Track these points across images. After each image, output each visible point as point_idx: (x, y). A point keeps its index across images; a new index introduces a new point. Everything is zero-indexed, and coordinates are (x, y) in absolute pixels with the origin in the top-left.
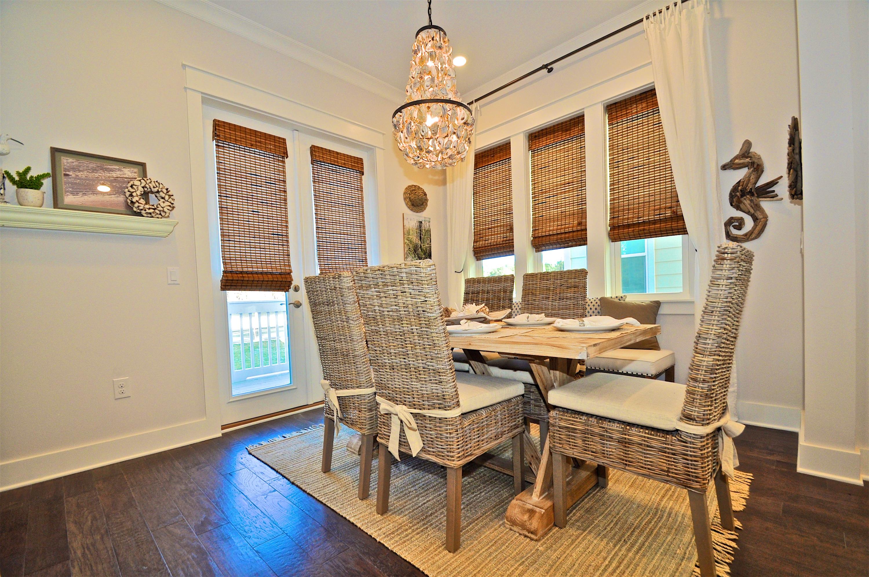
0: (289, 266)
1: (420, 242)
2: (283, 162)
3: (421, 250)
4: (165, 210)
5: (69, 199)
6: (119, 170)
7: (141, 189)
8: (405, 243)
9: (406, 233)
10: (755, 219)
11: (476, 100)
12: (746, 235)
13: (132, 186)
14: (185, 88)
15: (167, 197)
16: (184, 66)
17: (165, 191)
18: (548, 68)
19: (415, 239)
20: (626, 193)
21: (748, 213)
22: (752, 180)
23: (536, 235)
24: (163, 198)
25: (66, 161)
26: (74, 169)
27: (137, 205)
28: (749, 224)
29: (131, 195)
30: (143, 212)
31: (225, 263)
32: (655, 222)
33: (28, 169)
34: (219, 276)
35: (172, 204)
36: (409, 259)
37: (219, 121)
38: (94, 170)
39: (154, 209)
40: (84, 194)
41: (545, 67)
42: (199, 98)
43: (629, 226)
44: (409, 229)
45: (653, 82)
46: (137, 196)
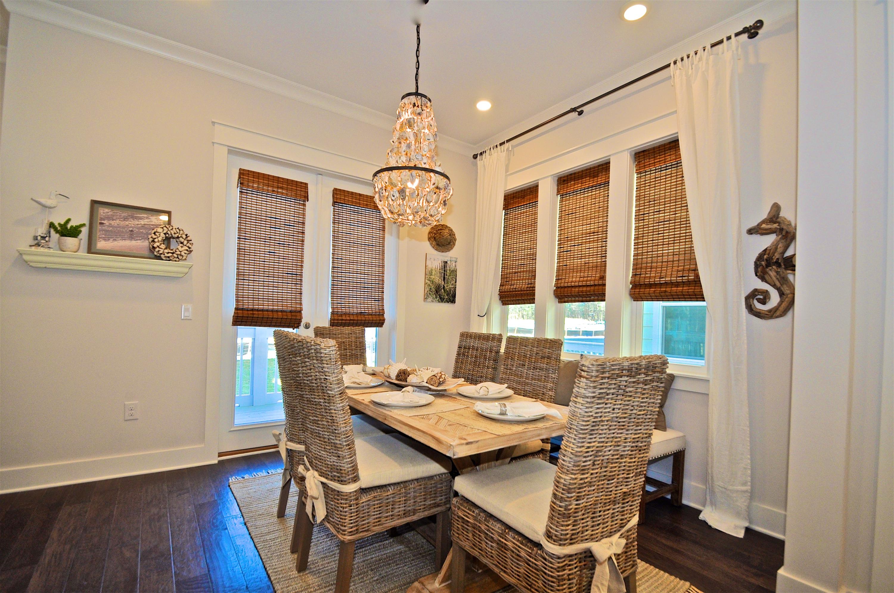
0: (301, 304)
1: (443, 283)
2: (304, 205)
3: (444, 290)
4: (183, 253)
5: (101, 245)
6: (147, 218)
7: (162, 235)
8: (425, 284)
9: (428, 273)
10: (782, 294)
11: (508, 141)
12: (770, 311)
13: (154, 233)
14: (213, 143)
15: (185, 242)
16: (213, 123)
17: (184, 236)
18: (578, 110)
19: (438, 280)
20: (650, 249)
21: (774, 286)
22: (780, 250)
23: (559, 285)
24: (182, 243)
25: (103, 211)
26: (109, 218)
27: (157, 249)
28: (775, 299)
29: (153, 241)
30: (162, 256)
31: (237, 301)
32: (677, 284)
33: (69, 221)
34: (231, 312)
35: (190, 248)
36: (429, 300)
37: (244, 170)
38: (125, 219)
39: (173, 253)
40: (115, 240)
41: (573, 110)
42: (226, 149)
43: (650, 286)
44: (432, 270)
45: (677, 133)
46: (158, 241)
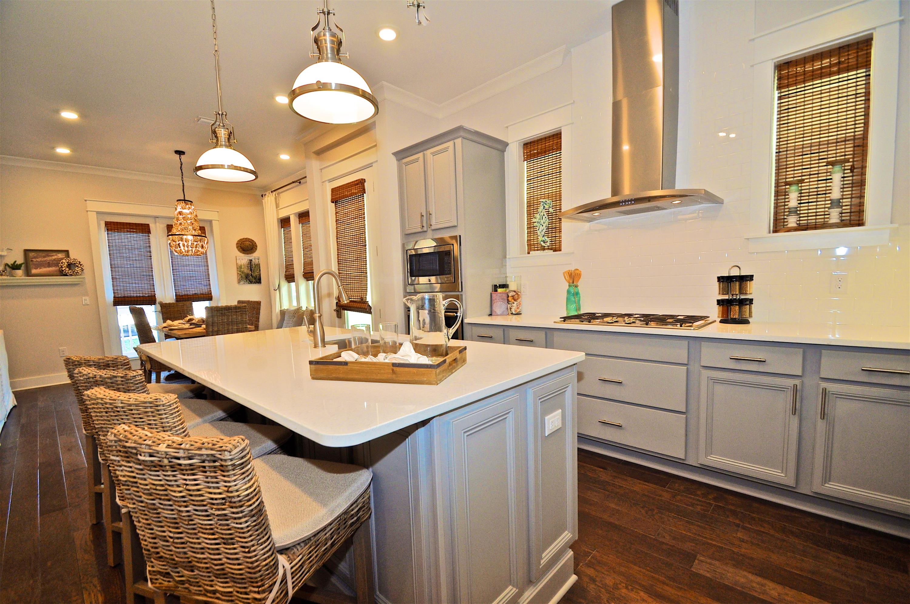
0: (154, 291)
1: (250, 272)
2: (149, 236)
3: (252, 277)
4: (79, 272)
5: (34, 271)
6: (56, 255)
7: (66, 263)
8: (238, 274)
9: (239, 268)
13: (62, 263)
14: (87, 211)
15: (79, 266)
16: (86, 200)
17: (78, 263)
19: (247, 271)
24: (78, 266)
25: (32, 254)
26: (35, 258)
27: (65, 271)
29: (62, 267)
30: (68, 274)
31: (114, 293)
33: (15, 262)
34: (112, 299)
35: (82, 268)
36: (242, 283)
37: (108, 222)
38: (44, 257)
39: (73, 272)
40: (40, 268)
42: (95, 213)
44: (241, 265)
46: (64, 267)
